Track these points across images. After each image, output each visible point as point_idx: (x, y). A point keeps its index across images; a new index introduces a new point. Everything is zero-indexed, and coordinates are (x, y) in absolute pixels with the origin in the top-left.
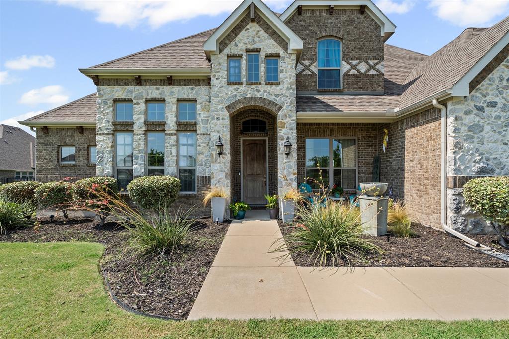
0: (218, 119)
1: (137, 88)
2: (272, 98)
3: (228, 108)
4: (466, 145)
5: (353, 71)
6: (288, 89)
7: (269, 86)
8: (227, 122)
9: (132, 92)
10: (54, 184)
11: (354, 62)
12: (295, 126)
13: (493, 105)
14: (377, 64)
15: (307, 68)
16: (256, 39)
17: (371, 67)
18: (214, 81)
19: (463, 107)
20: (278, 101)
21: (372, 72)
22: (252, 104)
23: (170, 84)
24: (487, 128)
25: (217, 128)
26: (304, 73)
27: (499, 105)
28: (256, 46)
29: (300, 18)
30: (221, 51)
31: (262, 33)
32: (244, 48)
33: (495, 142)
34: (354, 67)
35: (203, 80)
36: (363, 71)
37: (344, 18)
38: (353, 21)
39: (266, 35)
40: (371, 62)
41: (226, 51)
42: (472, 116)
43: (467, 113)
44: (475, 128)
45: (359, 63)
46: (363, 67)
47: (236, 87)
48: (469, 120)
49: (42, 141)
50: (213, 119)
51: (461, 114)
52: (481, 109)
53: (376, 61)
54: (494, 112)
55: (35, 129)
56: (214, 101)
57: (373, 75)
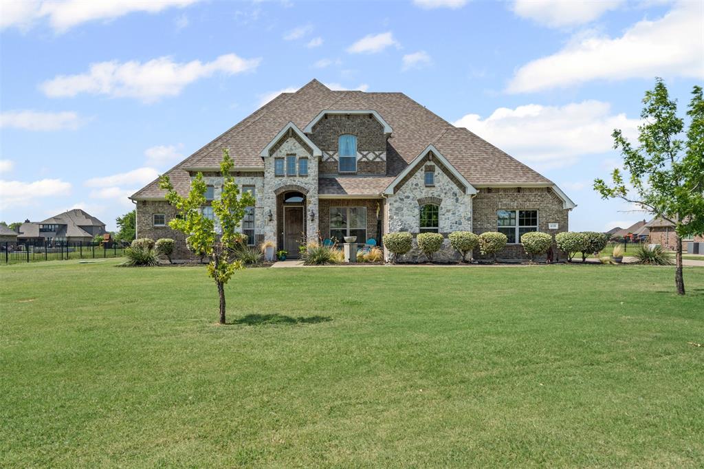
0: (269, 198)
1: (217, 178)
2: (303, 185)
3: (275, 191)
4: (395, 217)
5: (364, 159)
6: (313, 179)
7: (301, 178)
8: (275, 200)
9: (213, 181)
10: (166, 240)
11: (365, 153)
12: (317, 202)
13: (408, 197)
14: (381, 154)
15: (331, 156)
16: (293, 148)
17: (378, 156)
18: (266, 174)
19: (394, 199)
20: (307, 187)
21: (378, 160)
22: (291, 189)
23: (238, 176)
24: (405, 209)
25: (268, 204)
26: (329, 160)
27: (411, 198)
28: (293, 152)
29: (327, 120)
30: (271, 155)
31: (297, 144)
32: (286, 153)
33: (409, 215)
34: (364, 156)
35: (259, 173)
36: (371, 159)
37: (359, 121)
38: (364, 123)
39: (300, 145)
40: (377, 153)
41: (274, 155)
42: (398, 203)
43: (396, 201)
44: (399, 209)
45: (368, 154)
46: (371, 156)
47: (280, 178)
48: (396, 205)
49: (141, 210)
50: (266, 198)
51: (393, 202)
52: (402, 200)
53: (380, 152)
54: (409, 201)
55: (136, 202)
56: (266, 187)
57: (378, 162)
